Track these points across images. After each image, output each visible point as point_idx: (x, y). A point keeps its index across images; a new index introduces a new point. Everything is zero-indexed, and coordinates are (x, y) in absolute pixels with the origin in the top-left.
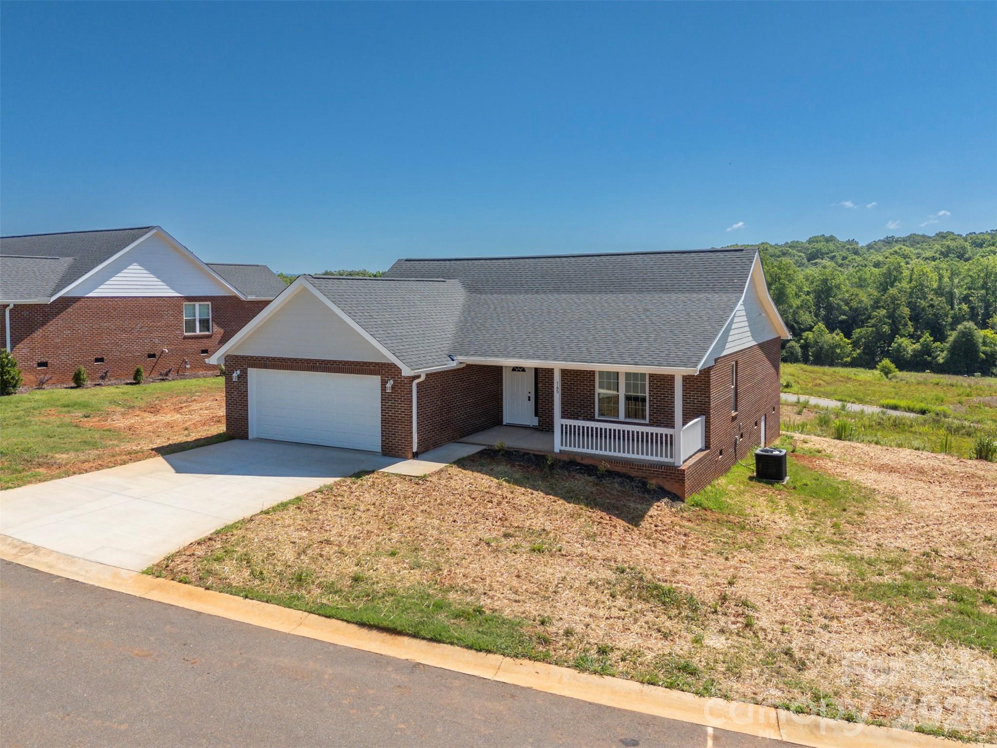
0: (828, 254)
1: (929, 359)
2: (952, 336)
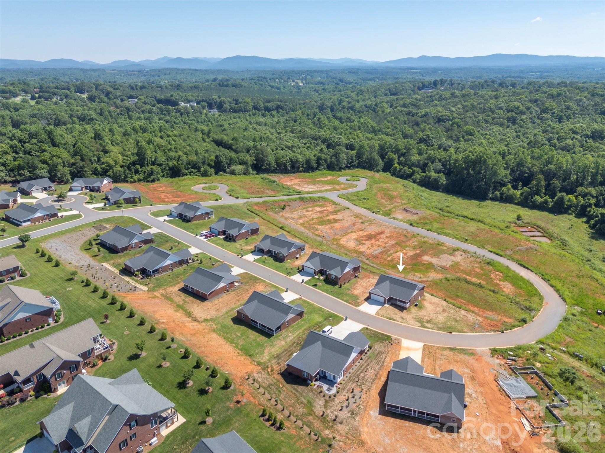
1: (546, 205)
2: (558, 196)
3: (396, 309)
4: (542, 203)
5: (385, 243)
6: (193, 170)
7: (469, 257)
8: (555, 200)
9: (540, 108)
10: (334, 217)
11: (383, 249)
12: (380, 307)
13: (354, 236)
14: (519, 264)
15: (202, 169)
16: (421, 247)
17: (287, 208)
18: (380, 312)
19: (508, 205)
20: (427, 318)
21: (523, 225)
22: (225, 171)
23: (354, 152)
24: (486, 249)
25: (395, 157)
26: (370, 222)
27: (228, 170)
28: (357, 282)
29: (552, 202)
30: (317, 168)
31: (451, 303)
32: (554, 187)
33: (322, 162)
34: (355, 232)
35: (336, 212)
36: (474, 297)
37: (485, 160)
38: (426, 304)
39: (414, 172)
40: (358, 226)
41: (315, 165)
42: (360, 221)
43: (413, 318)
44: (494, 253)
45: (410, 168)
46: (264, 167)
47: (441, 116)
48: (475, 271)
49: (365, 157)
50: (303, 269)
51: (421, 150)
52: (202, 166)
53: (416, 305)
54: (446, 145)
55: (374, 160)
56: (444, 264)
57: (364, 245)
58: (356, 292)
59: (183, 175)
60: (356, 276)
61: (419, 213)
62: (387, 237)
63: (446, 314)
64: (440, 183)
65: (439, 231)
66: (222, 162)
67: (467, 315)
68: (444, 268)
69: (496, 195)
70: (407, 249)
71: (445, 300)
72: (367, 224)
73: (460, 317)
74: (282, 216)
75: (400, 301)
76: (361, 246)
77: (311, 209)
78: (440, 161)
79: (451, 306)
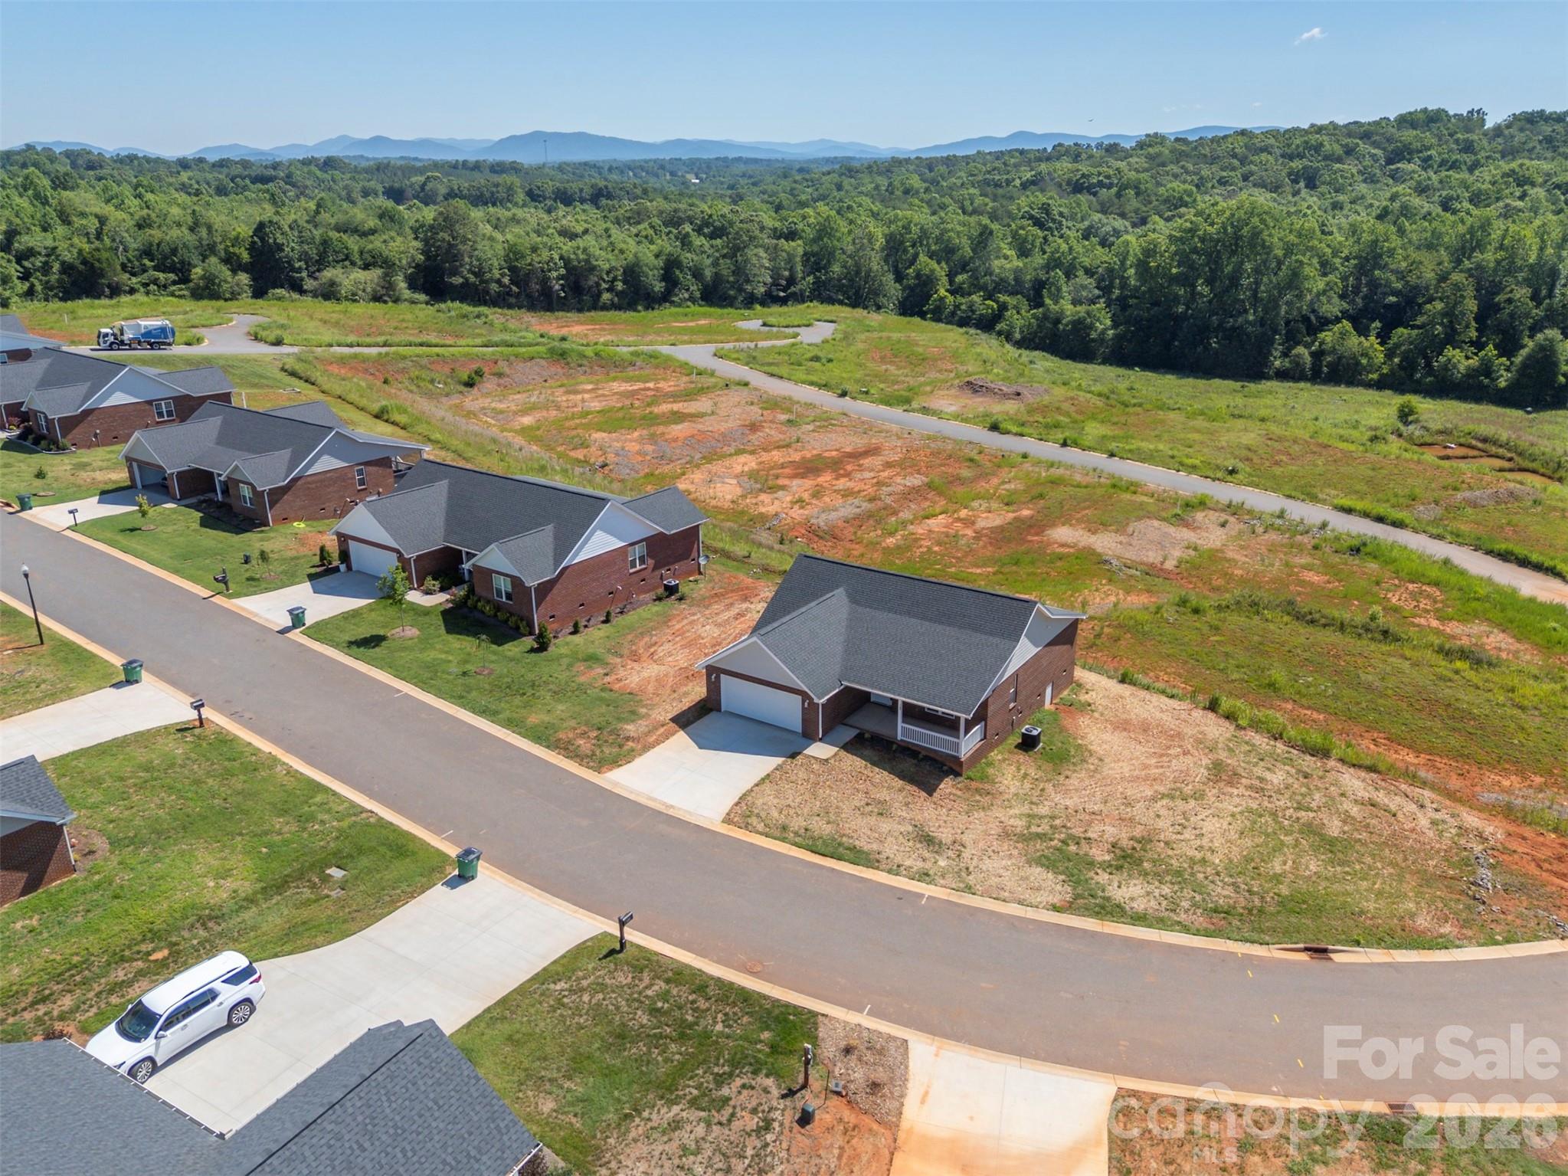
0: (1421, 152)
1: (1486, 381)
2: (1530, 345)
3: (880, 775)
4: (1472, 374)
5: (880, 484)
6: (161, 276)
7: (1260, 530)
8: (1518, 360)
9: (1384, 149)
10: (676, 407)
11: (866, 505)
12: (766, 764)
13: (747, 463)
14: (1489, 552)
15: (197, 272)
16: (1041, 496)
17: (489, 384)
18: (768, 799)
19: (1342, 389)
20: (1111, 832)
21: (1428, 439)
22: (297, 287)
23: (797, 247)
24: (1324, 502)
25: (940, 270)
26: (826, 422)
27: (309, 284)
28: (666, 620)
29: (1508, 370)
30: (665, 298)
31: (1256, 725)
32: (1512, 315)
33: (685, 278)
34: (752, 453)
35: (689, 395)
36: (1369, 688)
37: (1256, 234)
38: (1094, 734)
39: (1003, 307)
40: (771, 432)
41: (659, 287)
42: (784, 417)
43: (1006, 834)
44: (1366, 515)
45: (990, 296)
46: (457, 280)
47: (1083, 176)
48: (1302, 583)
49: (836, 268)
50: (345, 556)
51: (1025, 240)
52: (195, 259)
53: (1028, 743)
54: (1108, 228)
55: (868, 275)
56: (1153, 557)
57: (780, 493)
58: (635, 676)
59: (115, 291)
60: (671, 590)
61: (1024, 392)
62: (888, 465)
63: (1237, 799)
64: (1093, 335)
65: (1113, 446)
66: (280, 248)
67: (1381, 797)
68: (1152, 571)
69: (1297, 363)
70: (975, 504)
71: (1213, 706)
72: (811, 427)
73: (1347, 818)
74: (458, 408)
75: (915, 714)
76: (763, 497)
77: (590, 387)
78: (1089, 272)
79: (1260, 741)
